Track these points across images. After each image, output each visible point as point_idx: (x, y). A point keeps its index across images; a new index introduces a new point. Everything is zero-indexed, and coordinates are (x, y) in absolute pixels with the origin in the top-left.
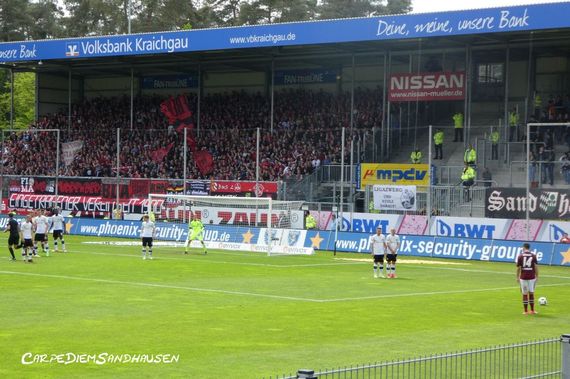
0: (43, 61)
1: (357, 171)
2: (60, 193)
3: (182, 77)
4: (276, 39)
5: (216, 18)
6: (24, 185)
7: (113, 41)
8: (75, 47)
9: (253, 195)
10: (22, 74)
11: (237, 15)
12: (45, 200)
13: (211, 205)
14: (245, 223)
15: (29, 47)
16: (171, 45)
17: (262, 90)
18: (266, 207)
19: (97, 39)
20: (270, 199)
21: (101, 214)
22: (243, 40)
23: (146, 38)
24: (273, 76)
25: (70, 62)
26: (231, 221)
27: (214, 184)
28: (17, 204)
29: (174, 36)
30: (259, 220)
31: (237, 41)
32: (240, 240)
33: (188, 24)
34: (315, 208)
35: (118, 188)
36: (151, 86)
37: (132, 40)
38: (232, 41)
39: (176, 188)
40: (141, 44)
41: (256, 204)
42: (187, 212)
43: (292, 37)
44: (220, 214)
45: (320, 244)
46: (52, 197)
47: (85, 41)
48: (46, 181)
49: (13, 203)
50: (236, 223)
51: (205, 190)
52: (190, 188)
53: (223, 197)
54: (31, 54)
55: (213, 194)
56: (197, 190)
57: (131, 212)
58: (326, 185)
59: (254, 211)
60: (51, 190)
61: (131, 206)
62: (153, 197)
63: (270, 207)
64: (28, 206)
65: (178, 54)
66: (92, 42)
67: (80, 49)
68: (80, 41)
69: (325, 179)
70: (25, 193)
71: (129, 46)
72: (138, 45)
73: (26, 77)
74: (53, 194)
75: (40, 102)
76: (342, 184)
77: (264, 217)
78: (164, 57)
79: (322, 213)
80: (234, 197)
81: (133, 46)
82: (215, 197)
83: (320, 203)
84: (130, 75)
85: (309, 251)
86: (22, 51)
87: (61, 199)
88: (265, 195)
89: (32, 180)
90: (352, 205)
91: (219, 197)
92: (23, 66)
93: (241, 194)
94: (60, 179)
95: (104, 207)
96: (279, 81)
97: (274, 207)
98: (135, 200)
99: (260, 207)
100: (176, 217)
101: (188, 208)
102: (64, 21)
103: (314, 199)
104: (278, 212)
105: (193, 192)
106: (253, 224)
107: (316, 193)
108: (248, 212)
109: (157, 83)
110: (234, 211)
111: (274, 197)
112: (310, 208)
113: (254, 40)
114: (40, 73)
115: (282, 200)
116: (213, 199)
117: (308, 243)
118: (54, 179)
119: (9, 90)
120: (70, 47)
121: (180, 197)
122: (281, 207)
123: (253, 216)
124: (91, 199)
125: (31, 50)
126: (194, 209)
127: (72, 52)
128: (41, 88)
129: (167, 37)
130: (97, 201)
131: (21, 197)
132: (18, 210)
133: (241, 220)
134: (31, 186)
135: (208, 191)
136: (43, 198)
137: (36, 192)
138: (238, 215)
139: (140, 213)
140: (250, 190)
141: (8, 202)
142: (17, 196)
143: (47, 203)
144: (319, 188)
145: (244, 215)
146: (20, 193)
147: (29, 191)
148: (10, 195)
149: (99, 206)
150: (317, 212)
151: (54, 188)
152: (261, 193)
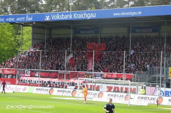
0: (35, 22)
1: (167, 70)
2: (41, 77)
3: (92, 29)
4: (133, 14)
5: (106, 4)
6: (26, 73)
7: (64, 14)
8: (49, 16)
9: (122, 79)
10: (25, 27)
11: (115, 3)
12: (35, 80)
13: (104, 83)
14: (118, 91)
15: (30, 16)
16: (88, 16)
17: (126, 35)
18: (128, 85)
19: (58, 13)
20: (129, 81)
21: (58, 86)
22: (119, 14)
23: (78, 13)
24: (131, 29)
25: (47, 23)
26: (112, 90)
27: (105, 74)
29: (90, 12)
30: (124, 90)
31: (116, 15)
33: (94, 7)
34: (148, 85)
35: (65, 75)
36: (79, 33)
37: (73, 14)
38: (114, 14)
39: (89, 75)
40: (76, 16)
41: (123, 83)
42: (94, 86)
43: (140, 13)
44: (108, 87)
46: (38, 78)
47: (53, 14)
48: (35, 72)
49: (22, 80)
50: (114, 91)
51: (101, 77)
52: (95, 76)
53: (109, 80)
54: (30, 19)
55: (105, 78)
56: (98, 77)
57: (70, 85)
58: (153, 76)
59: (122, 86)
60: (37, 75)
61: (70, 83)
62: (80, 79)
63: (130, 85)
64: (27, 82)
65: (91, 20)
66: (56, 14)
67: (50, 17)
68: (51, 14)
69: (153, 74)
70: (26, 77)
71: (71, 16)
72: (75, 16)
73: (27, 28)
74: (38, 77)
75: (33, 39)
76: (161, 76)
77: (126, 89)
78: (85, 21)
79: (152, 88)
80: (114, 80)
81: (73, 16)
82: (106, 80)
83: (151, 84)
84: (71, 29)
85: (146, 104)
86: (27, 18)
87: (41, 79)
88: (127, 79)
89: (29, 72)
90: (165, 85)
91: (107, 80)
92: (26, 24)
93: (116, 79)
94: (41, 71)
95: (59, 83)
96: (134, 31)
98: (72, 81)
99: (125, 85)
100: (89, 88)
101: (94, 84)
102: (43, 5)
103: (148, 82)
104: (133, 87)
105: (96, 78)
107: (149, 79)
108: (120, 86)
109: (82, 32)
110: (113, 86)
111: (131, 81)
112: (146, 86)
113: (124, 14)
114: (34, 27)
115: (134, 82)
116: (104, 81)
118: (39, 71)
119: (20, 34)
120: (47, 16)
122: (134, 85)
123: (122, 88)
124: (54, 79)
125: (31, 17)
126: (97, 85)
127: (47, 19)
128: (33, 33)
129: (87, 13)
130: (56, 80)
131: (25, 78)
132: (24, 83)
133: (116, 90)
134: (29, 74)
135: (103, 77)
136: (34, 79)
137: (31, 76)
138: (115, 88)
139: (74, 86)
140: (121, 77)
141: (19, 80)
142: (23, 78)
143: (35, 81)
144: (150, 77)
145: (118, 88)
146: (24, 76)
147: (28, 76)
148: (20, 77)
149: (57, 82)
150: (149, 87)
151: (39, 75)
152: (125, 78)
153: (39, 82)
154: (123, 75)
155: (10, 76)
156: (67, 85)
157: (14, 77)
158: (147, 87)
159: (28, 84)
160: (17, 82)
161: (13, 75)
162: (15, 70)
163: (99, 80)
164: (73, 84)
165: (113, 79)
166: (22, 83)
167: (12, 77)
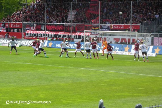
2: (47, 30)
6: (32, 27)
9: (129, 30)
13: (111, 35)
14: (125, 43)
18: (135, 36)
26: (119, 42)
27: (112, 26)
28: (29, 35)
30: (131, 41)
32: (124, 50)
34: (156, 36)
35: (71, 28)
39: (95, 28)
41: (131, 34)
42: (101, 38)
44: (115, 39)
45: (159, 52)
46: (44, 32)
48: (41, 25)
49: (28, 34)
50: (121, 43)
51: (108, 29)
52: (102, 28)
53: (116, 32)
55: (112, 30)
56: (104, 29)
57: (77, 38)
58: (161, 26)
59: (129, 37)
60: (43, 29)
61: (77, 36)
63: (137, 36)
64: (34, 36)
69: (161, 24)
70: (32, 30)
74: (44, 30)
77: (134, 40)
80: (121, 32)
83: (159, 34)
85: (154, 55)
87: (47, 32)
88: (134, 30)
89: (35, 25)
91: (114, 31)
93: (124, 30)
94: (47, 24)
95: (65, 36)
97: (138, 36)
98: (78, 33)
99: (132, 36)
101: (101, 36)
103: (156, 32)
104: (140, 38)
105: (103, 30)
106: (129, 43)
107: (157, 29)
108: (127, 38)
110: (121, 38)
111: (138, 32)
112: (154, 36)
115: (142, 32)
116: (111, 32)
117: (153, 52)
118: (44, 24)
121: (98, 31)
122: (141, 36)
123: (129, 40)
124: (60, 33)
126: (103, 37)
130: (62, 34)
131: (31, 32)
132: (30, 37)
133: (124, 42)
134: (35, 27)
135: (109, 29)
136: (40, 32)
137: (37, 30)
138: (122, 39)
139: (81, 39)
140: (128, 28)
141: (25, 34)
142: (29, 31)
143: (42, 34)
144: (158, 27)
145: (125, 39)
146: (30, 30)
147: (34, 29)
148: (26, 31)
149: (63, 36)
150: (157, 38)
151: (45, 28)
152: (133, 29)
153: (45, 35)
154: (131, 26)
155: (16, 30)
156: (73, 38)
157: (20, 31)
158: (155, 38)
159: (34, 37)
160: (23, 36)
161: (18, 29)
162: (20, 23)
163: (105, 32)
164: (79, 37)
165: (120, 30)
166: (28, 37)
167: (18, 31)
